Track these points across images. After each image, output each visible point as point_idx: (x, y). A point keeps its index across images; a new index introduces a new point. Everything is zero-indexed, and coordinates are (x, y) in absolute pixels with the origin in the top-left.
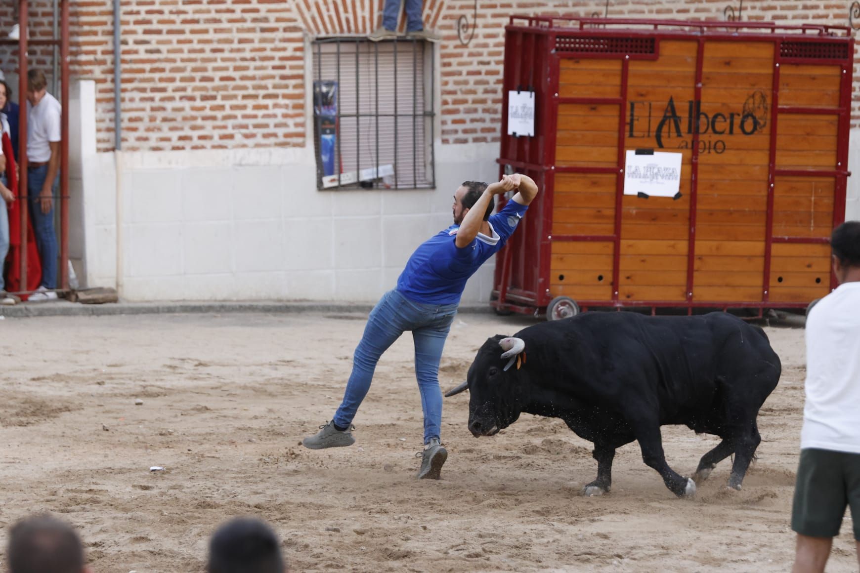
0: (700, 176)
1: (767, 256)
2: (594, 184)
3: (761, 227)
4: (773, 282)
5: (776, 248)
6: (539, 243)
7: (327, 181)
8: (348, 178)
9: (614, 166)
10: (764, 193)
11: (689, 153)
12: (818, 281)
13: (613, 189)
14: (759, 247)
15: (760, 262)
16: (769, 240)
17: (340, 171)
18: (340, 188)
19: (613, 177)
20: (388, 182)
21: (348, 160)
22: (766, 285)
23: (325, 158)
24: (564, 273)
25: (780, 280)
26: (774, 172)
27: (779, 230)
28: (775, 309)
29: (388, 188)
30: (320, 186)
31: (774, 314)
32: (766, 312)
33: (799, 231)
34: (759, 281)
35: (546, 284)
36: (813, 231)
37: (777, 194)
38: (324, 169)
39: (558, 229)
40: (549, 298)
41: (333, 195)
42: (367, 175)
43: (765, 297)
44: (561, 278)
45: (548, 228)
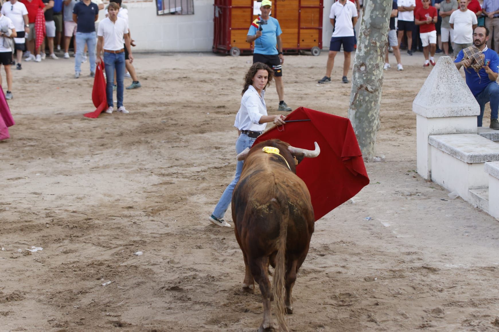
0: (278, 9)
1: (299, 33)
2: (244, 11)
3: (296, 24)
4: (301, 41)
5: (302, 31)
6: (227, 30)
7: (160, 12)
8: (166, 11)
9: (250, 6)
10: (297, 14)
11: (274, 1)
12: (315, 41)
13: (250, 13)
14: (296, 30)
15: (296, 36)
16: (299, 28)
17: (164, 9)
18: (164, 15)
19: (250, 10)
20: (180, 12)
21: (166, 5)
22: (299, 42)
23: (159, 5)
24: (235, 40)
25: (303, 41)
26: (300, 7)
27: (303, 25)
28: (302, 50)
29: (179, 14)
30: (158, 14)
31: (301, 51)
32: (299, 51)
33: (309, 26)
34: (296, 41)
35: (230, 43)
36: (313, 25)
37: (302, 14)
38: (159, 9)
39: (233, 26)
40: (231, 48)
41: (162, 17)
42: (172, 10)
43: (298, 46)
44: (234, 41)
45: (230, 26)
